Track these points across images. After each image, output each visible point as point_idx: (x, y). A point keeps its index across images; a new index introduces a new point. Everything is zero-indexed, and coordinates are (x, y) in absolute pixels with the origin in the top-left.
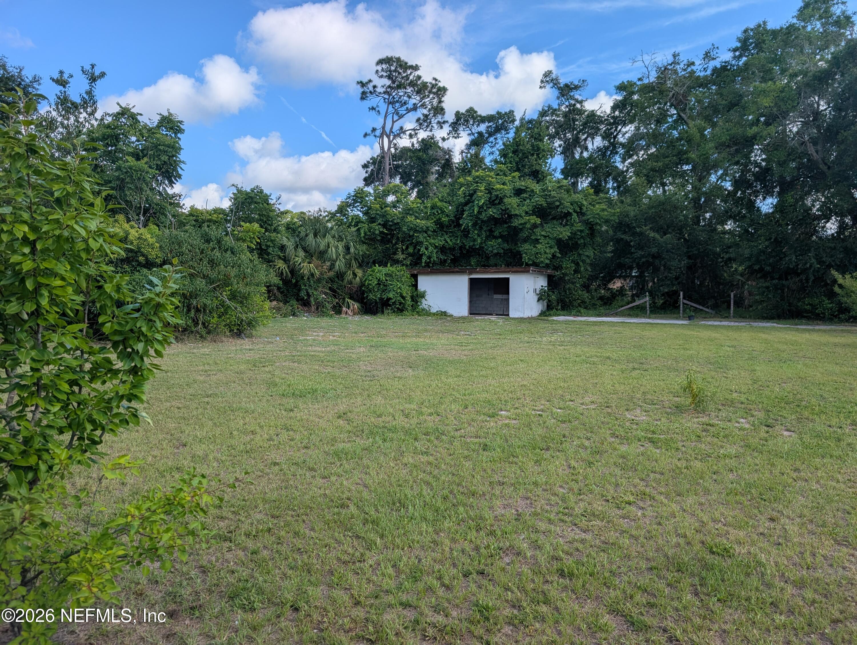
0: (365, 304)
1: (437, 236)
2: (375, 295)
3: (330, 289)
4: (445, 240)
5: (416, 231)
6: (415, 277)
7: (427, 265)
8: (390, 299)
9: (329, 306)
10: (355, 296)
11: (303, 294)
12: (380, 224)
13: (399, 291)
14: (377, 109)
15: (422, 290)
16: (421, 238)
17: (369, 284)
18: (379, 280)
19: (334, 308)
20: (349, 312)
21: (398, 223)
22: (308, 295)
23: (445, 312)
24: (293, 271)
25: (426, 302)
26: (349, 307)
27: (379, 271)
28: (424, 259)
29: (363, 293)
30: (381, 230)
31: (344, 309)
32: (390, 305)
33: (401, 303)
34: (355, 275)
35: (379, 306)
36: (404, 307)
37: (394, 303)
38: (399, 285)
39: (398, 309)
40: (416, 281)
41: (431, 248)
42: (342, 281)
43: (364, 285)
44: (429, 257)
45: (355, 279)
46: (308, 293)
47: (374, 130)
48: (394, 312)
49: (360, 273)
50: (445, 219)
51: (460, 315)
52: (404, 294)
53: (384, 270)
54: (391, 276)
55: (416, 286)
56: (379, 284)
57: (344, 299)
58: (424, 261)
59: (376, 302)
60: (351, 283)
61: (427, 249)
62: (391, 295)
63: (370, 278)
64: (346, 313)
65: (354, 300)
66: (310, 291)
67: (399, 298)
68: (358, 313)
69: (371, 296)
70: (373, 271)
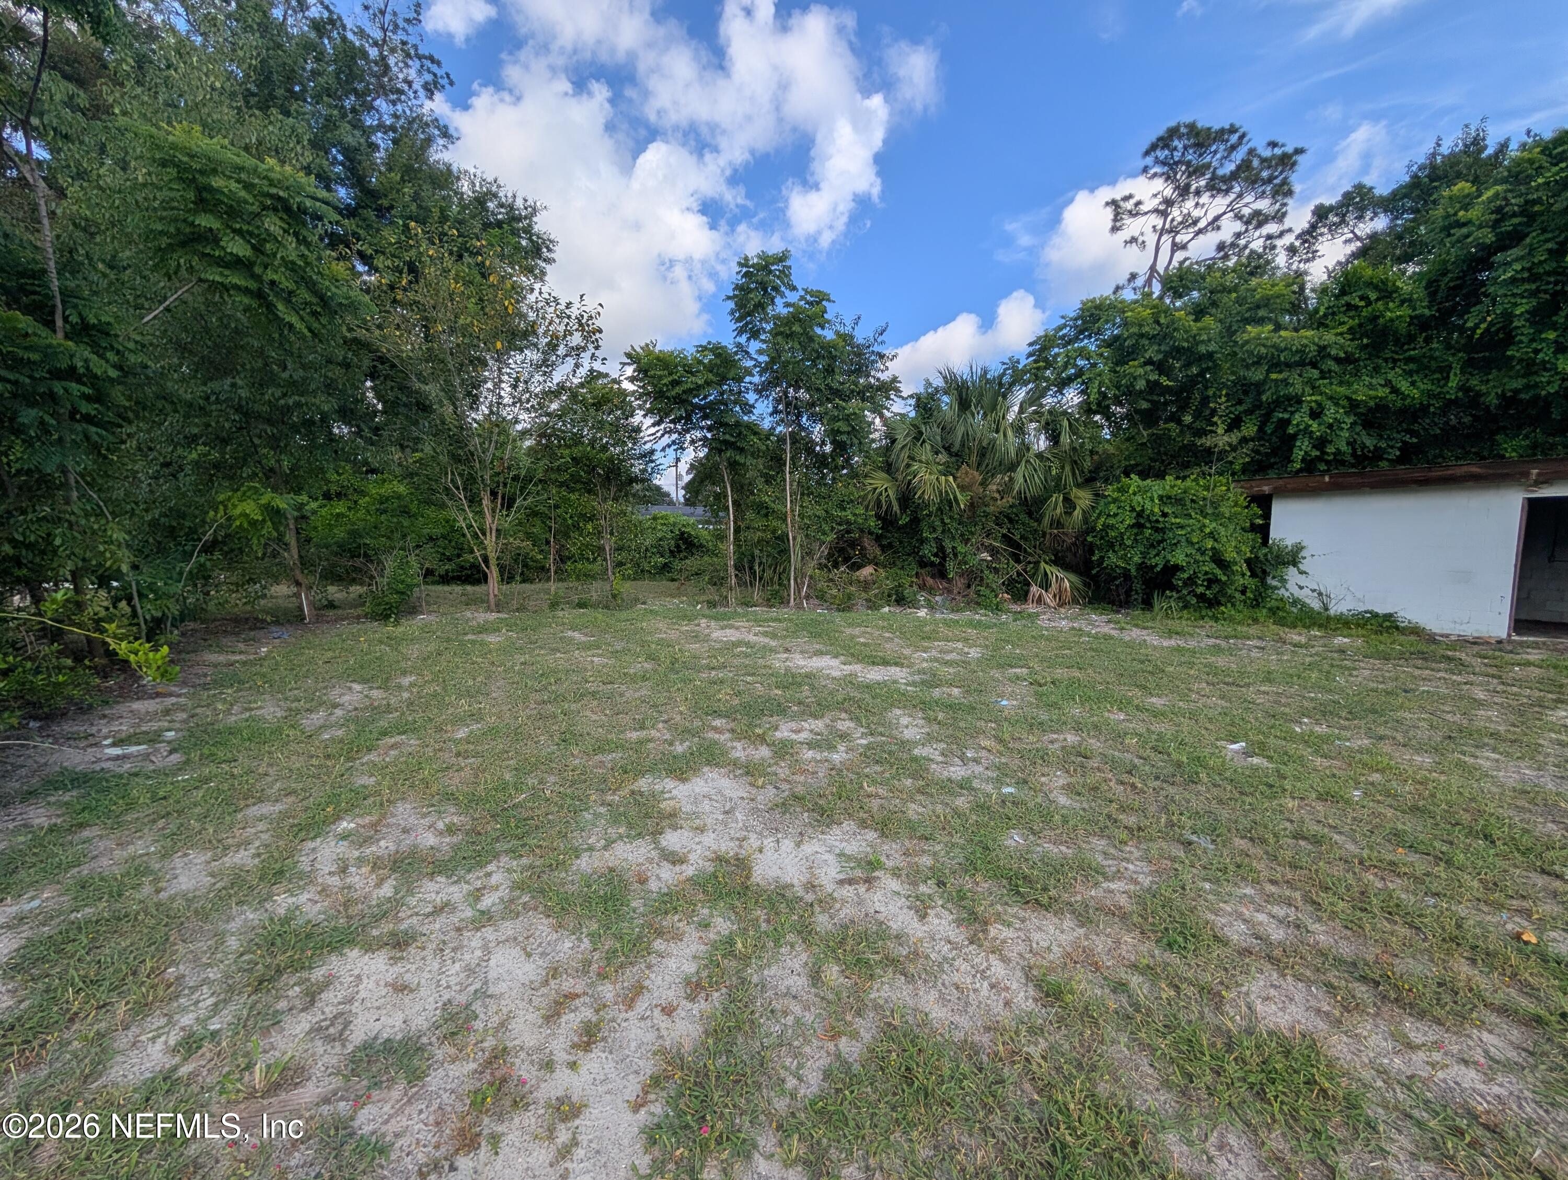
0: (1095, 578)
1: (1357, 374)
2: (1123, 558)
3: (1006, 539)
4: (1388, 383)
5: (1276, 365)
6: (1264, 503)
7: (1309, 466)
8: (1177, 568)
9: (997, 581)
10: (1069, 558)
11: (928, 551)
12: (1149, 362)
13: (1209, 544)
14: (1141, 239)
15: (1289, 542)
16: (1296, 383)
17: (1106, 527)
18: (1140, 514)
19: (1010, 585)
20: (1048, 598)
21: (1210, 355)
22: (941, 552)
23: (1389, 617)
24: (906, 498)
25: (1301, 579)
26: (1046, 585)
27: (1140, 491)
28: (1302, 449)
29: (1091, 549)
30: (1153, 377)
31: (1034, 589)
32: (1173, 588)
33: (1212, 581)
34: (1069, 504)
35: (1138, 586)
36: (1222, 591)
37: (1191, 581)
38: (1210, 526)
39: (1201, 597)
40: (1267, 516)
41: (1331, 413)
42: (1039, 521)
43: (1093, 529)
44: (1321, 443)
45: (1069, 514)
46: (941, 548)
47: (1133, 277)
48: (1186, 607)
49: (1083, 498)
50: (1395, 313)
51: (1469, 631)
52: (1230, 554)
53: (1157, 487)
54: (1179, 501)
55: (1263, 530)
56: (1139, 526)
57: (1037, 563)
58: (1298, 454)
59: (1126, 575)
60: (1059, 524)
61: (1315, 414)
62: (1179, 557)
63: (1113, 509)
64: (1040, 600)
65: (1066, 566)
66: (948, 544)
67: (1209, 567)
68: (1075, 601)
69: (1113, 559)
70: (1123, 490)
